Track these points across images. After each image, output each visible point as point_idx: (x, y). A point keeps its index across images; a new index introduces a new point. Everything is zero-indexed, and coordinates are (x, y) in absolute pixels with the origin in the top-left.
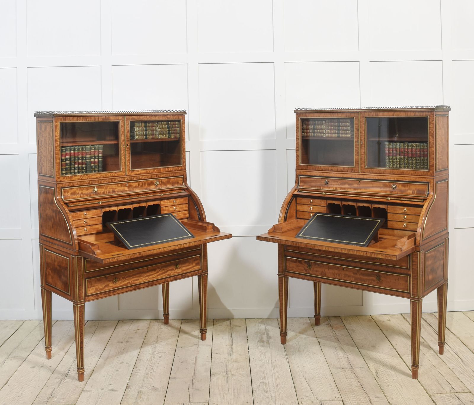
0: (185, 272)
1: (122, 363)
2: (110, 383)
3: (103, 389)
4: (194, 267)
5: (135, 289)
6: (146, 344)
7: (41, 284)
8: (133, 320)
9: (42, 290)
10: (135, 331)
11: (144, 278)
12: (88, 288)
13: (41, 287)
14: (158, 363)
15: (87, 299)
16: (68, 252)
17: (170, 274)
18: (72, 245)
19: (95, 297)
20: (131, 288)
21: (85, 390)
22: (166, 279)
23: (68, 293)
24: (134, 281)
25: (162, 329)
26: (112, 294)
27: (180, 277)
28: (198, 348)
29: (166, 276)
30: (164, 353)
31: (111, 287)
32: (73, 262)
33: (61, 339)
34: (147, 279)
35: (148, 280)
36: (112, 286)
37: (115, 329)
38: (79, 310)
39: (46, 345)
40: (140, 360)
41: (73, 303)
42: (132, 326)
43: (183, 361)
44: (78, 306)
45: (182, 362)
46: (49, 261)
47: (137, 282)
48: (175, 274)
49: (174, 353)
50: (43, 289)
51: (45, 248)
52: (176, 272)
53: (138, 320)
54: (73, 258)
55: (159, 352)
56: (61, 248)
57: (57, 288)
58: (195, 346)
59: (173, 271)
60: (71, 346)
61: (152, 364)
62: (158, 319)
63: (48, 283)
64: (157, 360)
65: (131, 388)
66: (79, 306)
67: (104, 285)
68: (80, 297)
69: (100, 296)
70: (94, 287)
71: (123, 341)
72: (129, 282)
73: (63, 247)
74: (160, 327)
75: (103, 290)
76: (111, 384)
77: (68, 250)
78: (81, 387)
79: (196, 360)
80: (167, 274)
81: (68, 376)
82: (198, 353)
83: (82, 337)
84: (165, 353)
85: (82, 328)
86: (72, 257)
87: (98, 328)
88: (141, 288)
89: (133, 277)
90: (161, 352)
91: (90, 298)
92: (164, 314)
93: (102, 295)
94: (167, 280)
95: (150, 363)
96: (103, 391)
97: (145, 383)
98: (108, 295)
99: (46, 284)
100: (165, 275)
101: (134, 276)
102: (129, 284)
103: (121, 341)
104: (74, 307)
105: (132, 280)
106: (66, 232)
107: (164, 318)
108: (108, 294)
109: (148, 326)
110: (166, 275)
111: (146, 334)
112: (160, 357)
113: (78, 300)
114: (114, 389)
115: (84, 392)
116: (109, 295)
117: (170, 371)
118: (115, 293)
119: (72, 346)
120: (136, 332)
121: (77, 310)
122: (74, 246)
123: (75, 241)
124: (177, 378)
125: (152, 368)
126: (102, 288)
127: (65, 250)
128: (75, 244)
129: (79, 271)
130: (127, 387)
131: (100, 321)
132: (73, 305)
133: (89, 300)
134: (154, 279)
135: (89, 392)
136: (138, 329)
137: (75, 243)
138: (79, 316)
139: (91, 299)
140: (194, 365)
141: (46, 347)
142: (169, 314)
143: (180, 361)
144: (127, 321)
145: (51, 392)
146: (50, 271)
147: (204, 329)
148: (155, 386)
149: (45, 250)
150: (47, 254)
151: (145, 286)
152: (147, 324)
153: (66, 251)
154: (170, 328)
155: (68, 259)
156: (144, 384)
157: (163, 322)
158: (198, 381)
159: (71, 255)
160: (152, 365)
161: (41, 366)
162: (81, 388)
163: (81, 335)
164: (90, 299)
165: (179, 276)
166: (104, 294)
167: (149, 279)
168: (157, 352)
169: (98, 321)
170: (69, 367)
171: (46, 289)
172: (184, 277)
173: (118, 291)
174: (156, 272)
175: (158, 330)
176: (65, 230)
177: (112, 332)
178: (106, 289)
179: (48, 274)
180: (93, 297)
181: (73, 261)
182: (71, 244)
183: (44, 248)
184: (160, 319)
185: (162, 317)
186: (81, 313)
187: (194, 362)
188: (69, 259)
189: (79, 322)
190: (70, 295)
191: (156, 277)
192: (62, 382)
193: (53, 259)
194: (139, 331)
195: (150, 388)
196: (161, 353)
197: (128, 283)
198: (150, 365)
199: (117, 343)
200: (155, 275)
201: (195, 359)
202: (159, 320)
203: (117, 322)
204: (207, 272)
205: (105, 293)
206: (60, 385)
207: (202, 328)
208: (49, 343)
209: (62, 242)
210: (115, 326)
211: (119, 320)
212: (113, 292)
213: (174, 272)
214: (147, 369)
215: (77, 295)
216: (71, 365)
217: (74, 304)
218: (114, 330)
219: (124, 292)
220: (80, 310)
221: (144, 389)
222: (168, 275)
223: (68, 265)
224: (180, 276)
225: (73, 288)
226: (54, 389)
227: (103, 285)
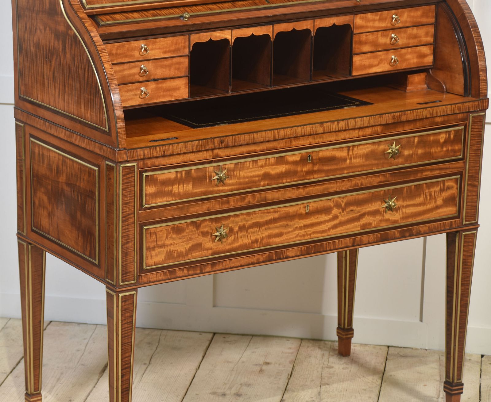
0: (410, 221)
4: (437, 207)
5: (270, 260)
10: (258, 368)
11: (297, 232)
12: (146, 249)
15: (143, 278)
16: (98, 151)
17: (370, 224)
18: (109, 134)
19: (165, 274)
20: (261, 257)
22: (358, 238)
23: (95, 260)
24: (269, 237)
26: (209, 269)
27: (398, 235)
29: (359, 228)
31: (207, 250)
32: (110, 179)
34: (304, 236)
35: (306, 237)
36: (211, 249)
38: (122, 307)
41: (107, 287)
42: (248, 352)
44: (120, 295)
46: (42, 170)
47: (277, 240)
48: (384, 225)
50: (25, 244)
51: (32, 136)
52: (388, 220)
53: (265, 337)
54: (110, 168)
56: (78, 137)
57: (62, 244)
59: (378, 218)
63: (37, 228)
66: (122, 297)
67: (190, 245)
68: (126, 273)
69: (179, 273)
70: (162, 249)
71: (227, 392)
72: (256, 241)
73: (83, 137)
74: (326, 363)
75: (187, 258)
77: (97, 144)
80: (359, 223)
83: (127, 377)
85: (127, 355)
86: (107, 165)
88: (288, 257)
89: (266, 227)
91: (153, 276)
93: (183, 270)
98: (198, 271)
99: (32, 230)
100: (354, 228)
101: (270, 226)
102: (255, 245)
103: (220, 391)
104: (109, 297)
105: (264, 235)
106: (92, 97)
108: (199, 269)
109: (292, 357)
110: (356, 227)
111: (289, 379)
113: (120, 281)
116: (201, 271)
118: (217, 267)
120: (261, 371)
121: (117, 306)
122: (114, 134)
123: (116, 123)
126: (184, 250)
127: (87, 144)
128: (117, 132)
129: (127, 204)
132: (107, 293)
133: (149, 282)
134: (324, 236)
136: (267, 364)
137: (117, 128)
138: (122, 321)
139: (156, 279)
144: (236, 337)
146: (45, 198)
147: (455, 382)
149: (32, 139)
150: (37, 150)
151: (298, 253)
152: (289, 351)
153: (91, 148)
154: (353, 369)
155: (97, 169)
159: (107, 159)
164: (152, 280)
165: (394, 232)
166: (188, 269)
167: (310, 235)
171: (30, 244)
172: (407, 234)
173: (227, 263)
174: (331, 216)
175: (320, 370)
176: (89, 90)
178: (194, 254)
179: (40, 205)
180: (159, 276)
181: (111, 177)
182: (107, 130)
183: (27, 135)
184: (325, 339)
186: (128, 315)
188: (99, 170)
189: (122, 337)
190: (99, 266)
191: (329, 229)
193: (54, 167)
194: (270, 366)
197: (253, 242)
200: (327, 224)
202: (322, 342)
204: (475, 226)
205: (190, 266)
207: (451, 381)
209: (80, 122)
212: (213, 265)
213: (381, 221)
215: (117, 266)
217: (109, 291)
219: (241, 266)
220: (126, 307)
222: (363, 226)
223: (97, 186)
224: (396, 232)
227: (187, 244)
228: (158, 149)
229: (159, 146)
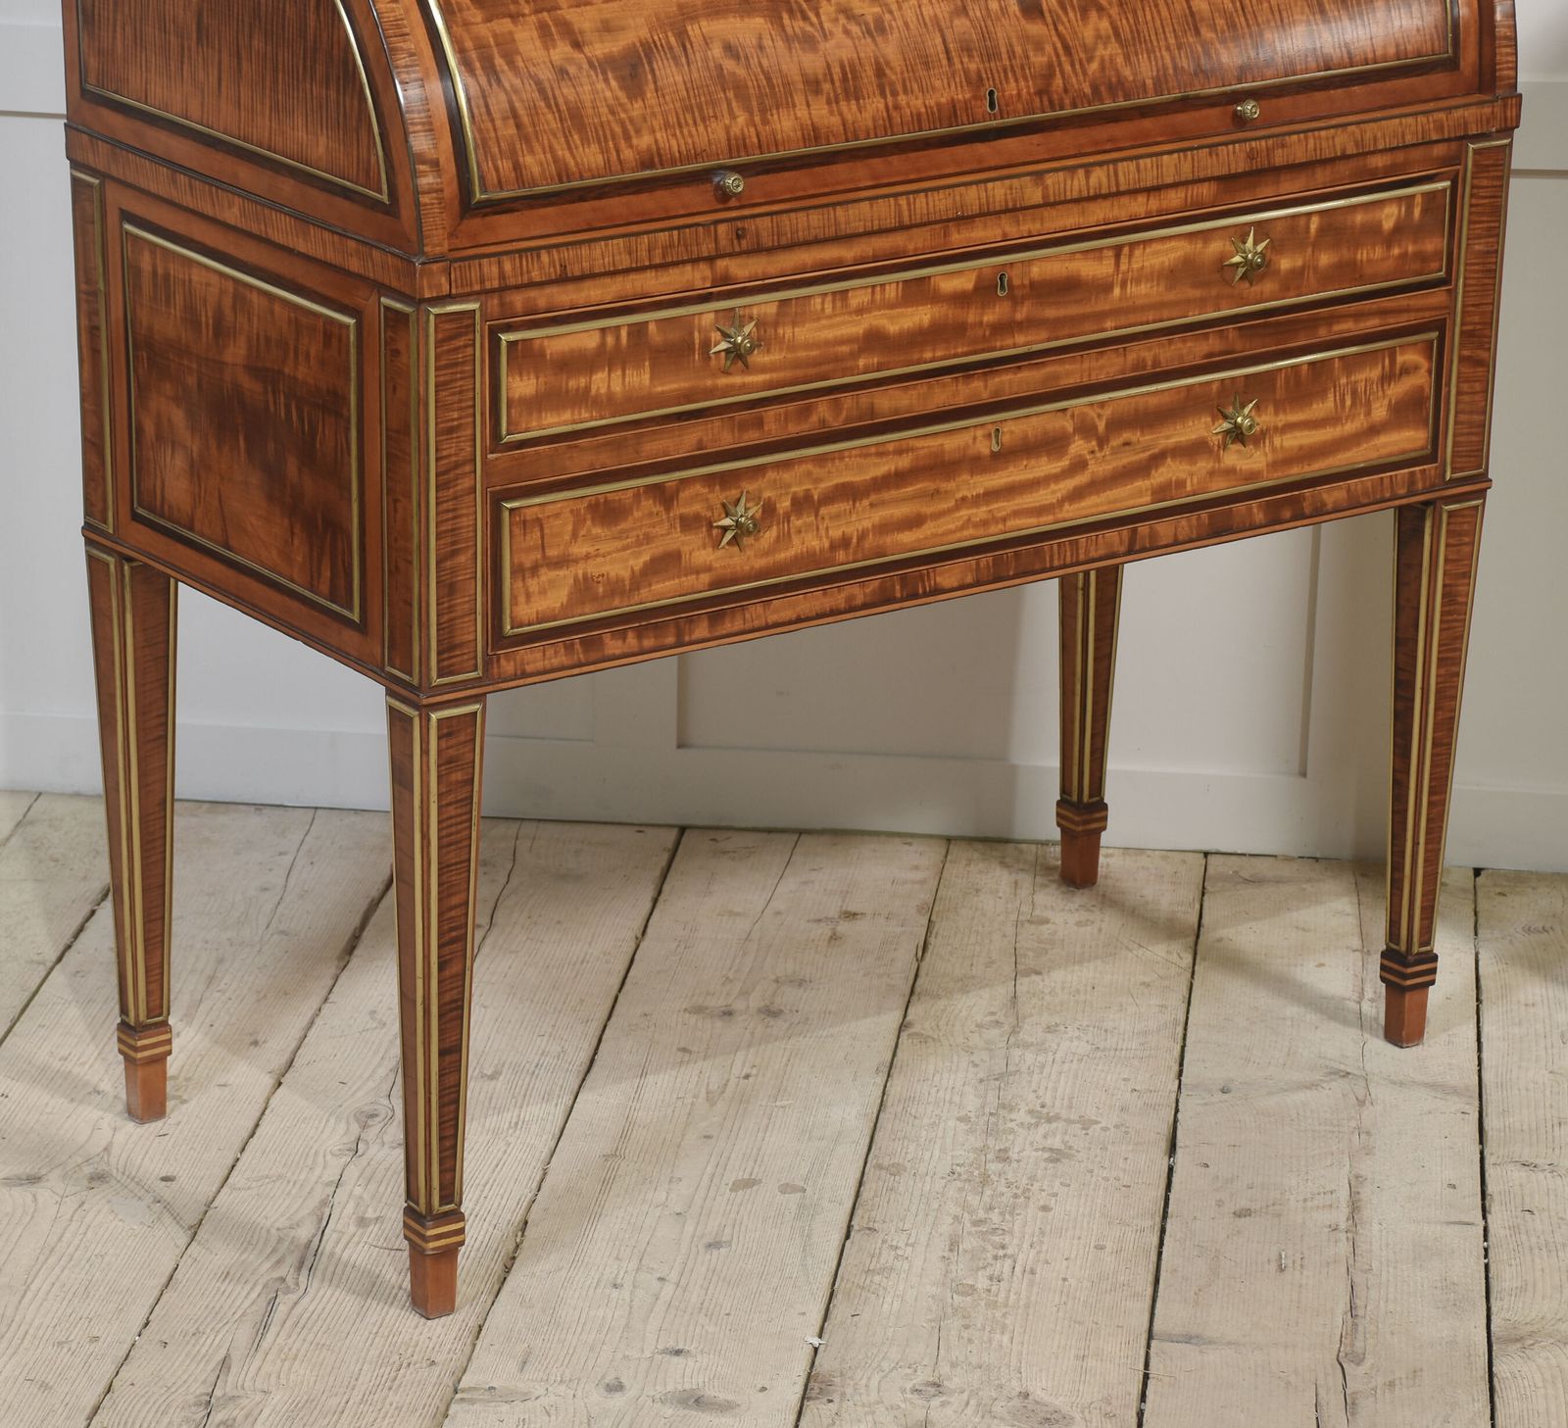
0: (1296, 472)
1: (750, 1183)
2: (671, 1344)
3: (616, 1387)
4: (1374, 430)
5: (883, 600)
6: (924, 1039)
7: (88, 513)
8: (800, 832)
9: (94, 565)
10: (825, 930)
11: (964, 513)
12: (513, 573)
13: (89, 542)
14: (1045, 1208)
15: (503, 662)
16: (354, 265)
17: (1181, 484)
18: (391, 210)
19: (569, 648)
20: (858, 591)
21: (470, 1389)
22: (1143, 528)
23: (350, 608)
24: (884, 528)
25: (1047, 921)
26: (701, 630)
27: (1259, 517)
28: (1361, 1103)
29: (1148, 499)
30: (1086, 1124)
31: (698, 572)
32: (396, 353)
33: (220, 961)
34: (985, 523)
35: (993, 529)
36: (709, 569)
37: (655, 901)
38: (440, 752)
39: (124, 1011)
40: (896, 1170)
41: (390, 693)
42: (790, 884)
43: (1243, 1204)
44: (434, 716)
45: (1240, 1214)
46: (167, 325)
47: (907, 537)
48: (1220, 488)
49: (1165, 1129)
50: (111, 560)
51: (127, 216)
52: (1231, 472)
53: (839, 835)
54: (397, 320)
55: (1043, 1116)
56: (285, 222)
57: (238, 558)
58: (1339, 1085)
59: (1203, 465)
60: (312, 1023)
61: (991, 1208)
62: (1007, 841)
63: (152, 510)
64: (1033, 1178)
65: (843, 1394)
66: (439, 721)
67: (646, 557)
68: (452, 648)
69: (613, 646)
70: (562, 573)
71: (739, 1005)
72: (845, 542)
73: (303, 219)
74: (1025, 909)
75: (636, 599)
76: (678, 1352)
77: (352, 244)
78: (439, 1359)
79: (1355, 1208)
80: (1147, 483)
81: (321, 1267)
82: (1369, 1151)
83: (455, 969)
84: (1095, 1130)
85: (455, 900)
86: (387, 308)
87: (514, 881)
88: (937, 591)
89: (873, 497)
90: (1057, 1118)
91: (533, 657)
92: (1059, 804)
93: (623, 635)
94: (1153, 535)
95: (973, 1200)
96: (618, 1401)
97: (954, 1365)
98: (670, 640)
99: (136, 517)
100: (1132, 496)
101: (886, 495)
102: (841, 555)
103: (718, 1002)
104: (398, 723)
105: (867, 524)
106: (333, 94)
107: (1064, 831)
108: (672, 630)
109: (926, 896)
110: (1140, 493)
111: (920, 960)
112: (1056, 1156)
113: (434, 673)
114: (710, 1392)
115: (472, 1401)
116: (679, 635)
117: (1151, 1278)
118: (728, 626)
119: (319, 1021)
120: (834, 938)
121: (425, 752)
122: (406, 212)
123: (415, 175)
124: (1211, 1342)
125: (997, 1239)
126: (626, 574)
127: (314, 243)
128: (417, 204)
129: (451, 430)
130: (813, 1386)
131: (528, 829)
132: (391, 710)
133: (524, 675)
134: (1046, 523)
135: (505, 1407)
136: (851, 916)
137: (417, 192)
138: (440, 795)
139: (540, 665)
140: (1344, 1248)
141: (124, 1026)
142: (1105, 807)
143: (1220, 1203)
144: (750, 839)
145: (199, 1389)
146: (178, 416)
147: (1416, 949)
148: (1038, 1394)
149: (128, 227)
150: (146, 262)
151: (969, 579)
152: (919, 875)
153: (330, 256)
154: (1109, 923)
155: (351, 321)
156: (945, 1369)
157: (1048, 869)
158: (1391, 1385)
159: (384, 289)
160: (995, 1217)
161: (88, 1170)
162: (436, 1370)
163: (447, 950)
164: (529, 668)
165: (1250, 509)
166: (640, 633)
167: (1004, 520)
168: (1021, 1116)
169: (514, 827)
170: (319, 1194)
171: (129, 559)
172: (1287, 514)
173: (756, 613)
174: (1065, 463)
175: (1010, 930)
176: (320, 69)
177: (637, 925)
178: (657, 587)
180: (551, 655)
181: (401, 346)
182: (385, 198)
183: (113, 217)
184: (1017, 836)
185: (1041, 820)
186: (458, 776)
187: (1341, 1216)
188: (359, 326)
189: (440, 848)
190: (362, 628)
191: (1061, 502)
192: (282, 1309)
193: (207, 314)
194: (860, 926)
195: (997, 1408)
196: (1060, 1125)
197: (833, 547)
198: (981, 1214)
199: (693, 1019)
200: (1053, 487)
201: (1343, 1194)
202: (1010, 847)
203: (670, 845)
204: (1477, 483)
205: (646, 621)
206: (273, 1330)
207: (1403, 947)
208: (148, 993)
209: (292, 172)
210: (657, 873)
211: (683, 830)
212: (715, 619)
213: (1212, 473)
214: (954, 1245)
215: (424, 625)
216: (332, 1175)
217: (398, 705)
218: (648, 905)
219: (799, 620)
220: (452, 752)
221: (949, 1411)
222: (1160, 492)
223: (353, 374)
224: (1256, 510)
225: (395, 571)
226: (225, 1363)
227: (637, 555)
228: (545, 257)
229: (548, 248)
